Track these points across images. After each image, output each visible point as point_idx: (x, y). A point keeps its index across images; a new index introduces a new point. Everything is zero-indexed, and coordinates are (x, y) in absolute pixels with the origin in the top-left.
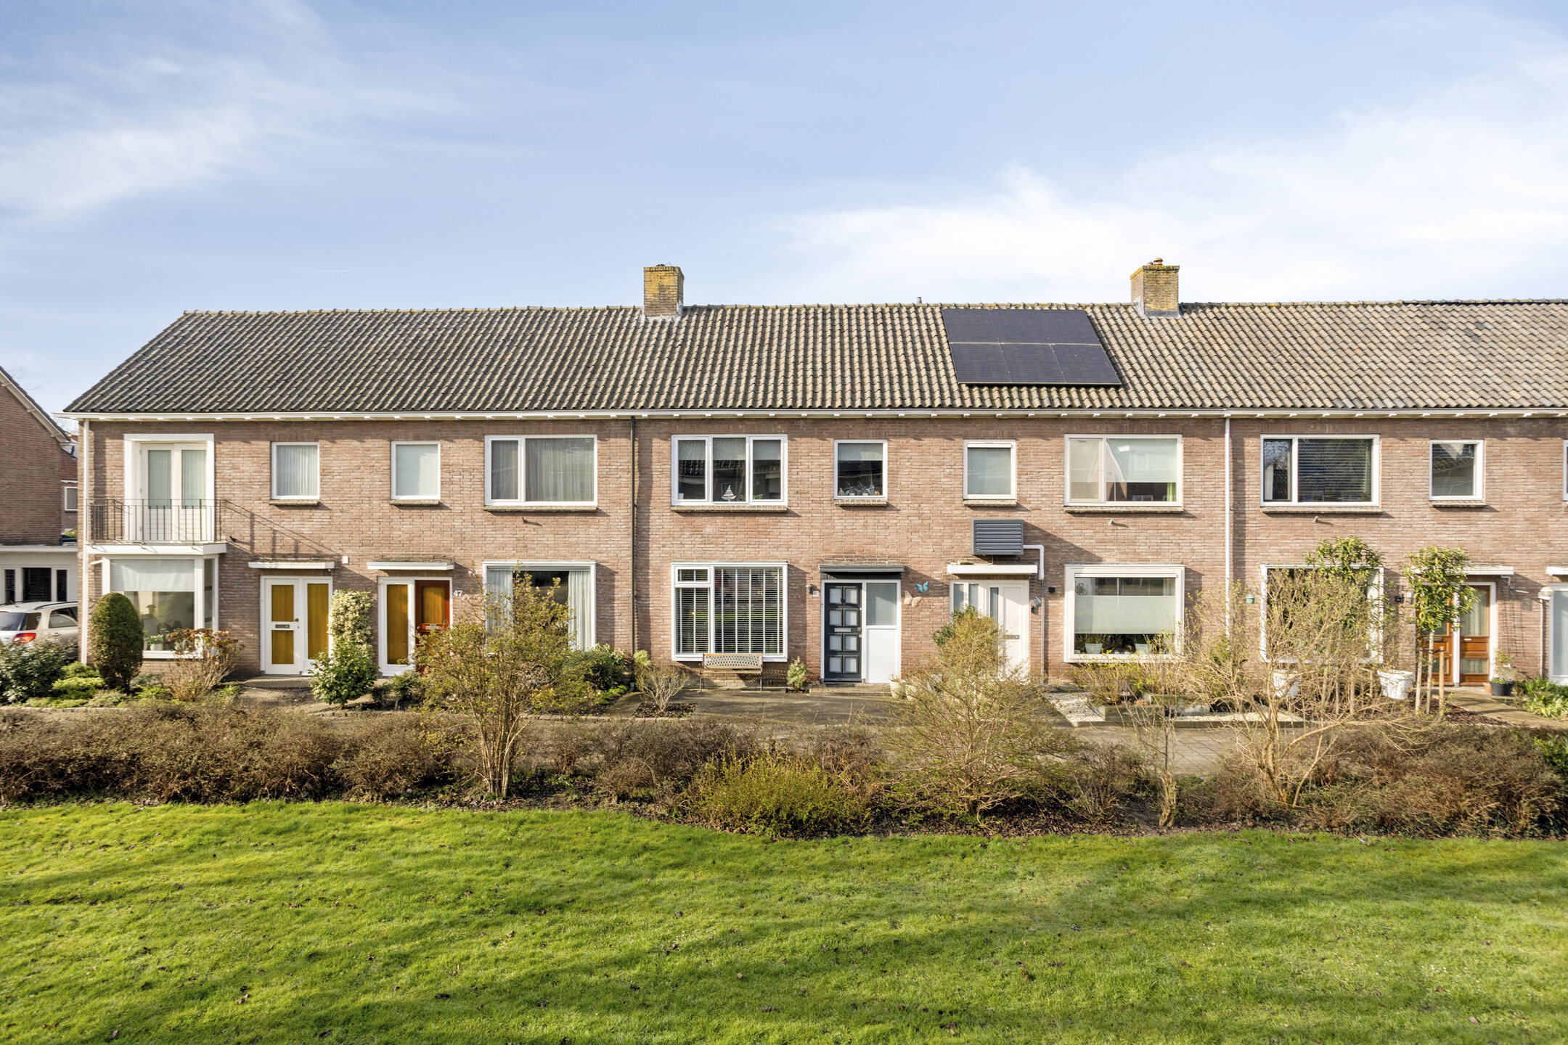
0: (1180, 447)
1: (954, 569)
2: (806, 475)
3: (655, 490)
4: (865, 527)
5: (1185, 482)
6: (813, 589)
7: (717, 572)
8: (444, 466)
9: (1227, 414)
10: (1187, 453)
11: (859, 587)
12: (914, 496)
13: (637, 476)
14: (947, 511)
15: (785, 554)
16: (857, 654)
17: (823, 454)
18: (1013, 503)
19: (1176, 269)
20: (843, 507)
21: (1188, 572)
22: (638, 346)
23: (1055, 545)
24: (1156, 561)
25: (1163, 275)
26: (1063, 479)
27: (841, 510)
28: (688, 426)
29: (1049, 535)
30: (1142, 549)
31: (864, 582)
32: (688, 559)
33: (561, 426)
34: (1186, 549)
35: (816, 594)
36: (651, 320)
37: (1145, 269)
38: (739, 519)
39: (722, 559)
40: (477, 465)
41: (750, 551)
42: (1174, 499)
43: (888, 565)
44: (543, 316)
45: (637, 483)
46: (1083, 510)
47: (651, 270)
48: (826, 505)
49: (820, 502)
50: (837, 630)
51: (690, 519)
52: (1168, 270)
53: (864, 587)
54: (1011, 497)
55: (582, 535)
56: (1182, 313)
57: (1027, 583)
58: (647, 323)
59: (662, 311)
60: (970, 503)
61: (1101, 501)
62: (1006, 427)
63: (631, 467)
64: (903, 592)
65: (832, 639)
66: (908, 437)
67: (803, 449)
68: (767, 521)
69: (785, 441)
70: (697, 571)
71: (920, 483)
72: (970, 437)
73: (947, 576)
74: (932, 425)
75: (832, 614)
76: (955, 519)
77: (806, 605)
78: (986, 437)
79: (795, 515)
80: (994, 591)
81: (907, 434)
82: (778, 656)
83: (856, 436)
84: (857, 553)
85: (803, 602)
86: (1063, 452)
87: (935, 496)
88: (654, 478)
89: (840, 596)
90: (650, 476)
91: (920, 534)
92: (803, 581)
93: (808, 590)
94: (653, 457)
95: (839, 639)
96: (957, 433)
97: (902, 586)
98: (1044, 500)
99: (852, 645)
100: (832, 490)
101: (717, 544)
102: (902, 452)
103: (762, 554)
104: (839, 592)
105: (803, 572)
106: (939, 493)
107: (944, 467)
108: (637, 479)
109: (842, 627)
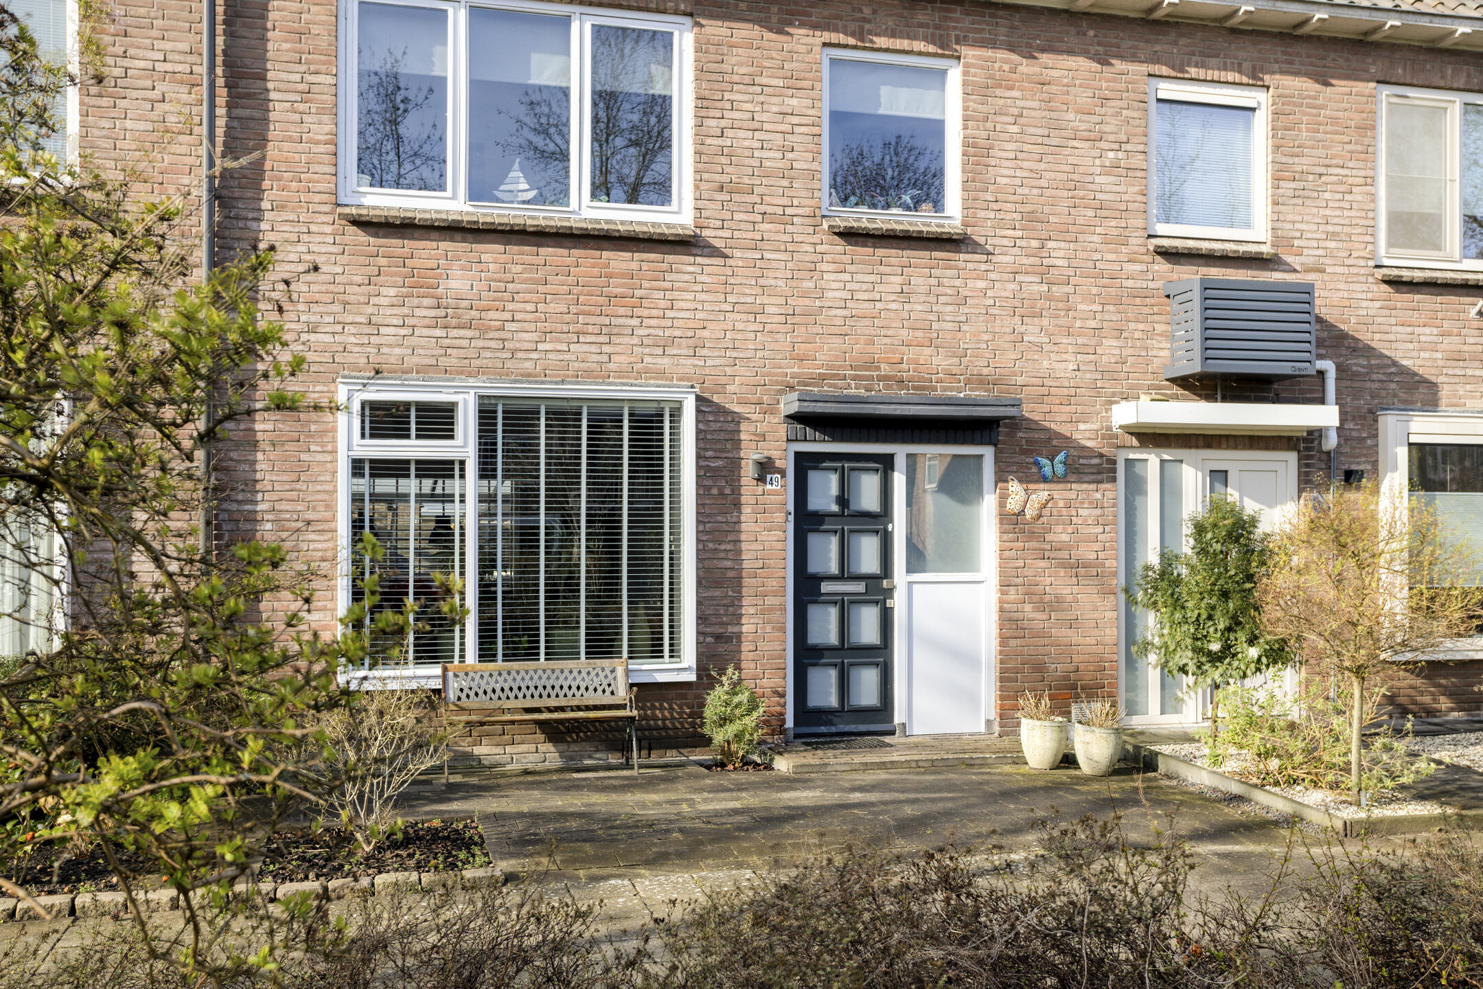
1: (1125, 414)
2: (746, 139)
3: (278, 149)
4: (904, 294)
6: (765, 469)
7: (486, 416)
11: (887, 463)
12: (1031, 218)
14: (1109, 259)
15: (688, 365)
16: (881, 653)
17: (794, 84)
18: (1266, 250)
20: (851, 236)
23: (1357, 364)
26: (1373, 198)
27: (840, 246)
29: (1343, 336)
31: (900, 452)
32: (399, 371)
35: (774, 484)
38: (549, 253)
39: (501, 373)
41: (585, 352)
45: (221, 123)
46: (1418, 276)
48: (799, 228)
49: (785, 220)
50: (826, 587)
51: (396, 245)
53: (900, 462)
54: (1257, 235)
57: (1292, 457)
60: (1164, 244)
61: (1452, 258)
62: (1246, 51)
63: (203, 70)
64: (1001, 478)
65: (814, 612)
66: (1014, 57)
67: (737, 63)
68: (634, 265)
69: (685, 39)
70: (422, 407)
71: (1043, 183)
72: (1165, 70)
73: (1109, 435)
74: (1073, 30)
75: (814, 540)
76: (1130, 283)
77: (746, 510)
78: (1202, 73)
79: (715, 252)
80: (1220, 476)
81: (1012, 48)
82: (666, 663)
83: (881, 42)
84: (885, 369)
85: (737, 505)
86: (1373, 128)
87: (1081, 221)
88: (280, 111)
89: (834, 490)
90: (263, 104)
91: (1045, 322)
92: (737, 443)
93: (748, 471)
94: (278, 45)
95: (833, 612)
96: (1134, 59)
97: (997, 460)
98: (1332, 244)
99: (867, 628)
100: (816, 185)
101: (484, 331)
102: (998, 92)
103: (620, 361)
104: (834, 479)
105: (736, 419)
106: (1091, 213)
107: (1103, 145)
108: (221, 111)
109: (840, 578)
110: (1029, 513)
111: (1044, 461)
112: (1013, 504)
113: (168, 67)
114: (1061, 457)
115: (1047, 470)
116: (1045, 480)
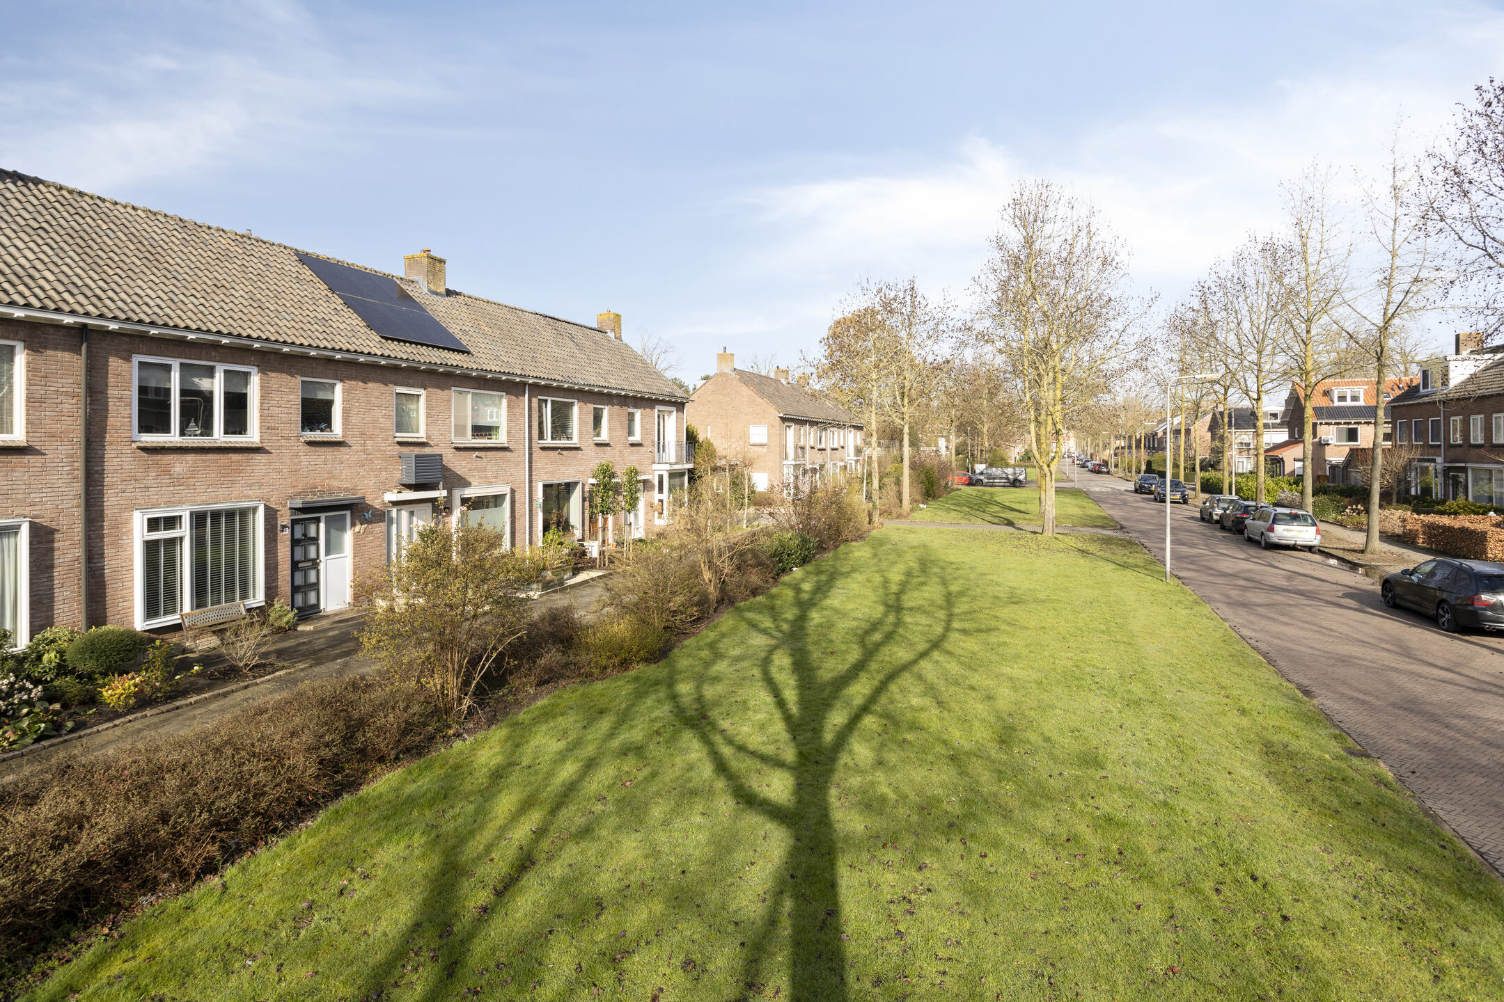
0: (504, 401)
1: (387, 497)
2: (277, 411)
3: (111, 421)
4: (325, 462)
5: (507, 427)
6: (283, 527)
9: (526, 381)
10: (509, 406)
11: (318, 520)
12: (362, 433)
14: (383, 447)
15: (259, 493)
16: (316, 586)
17: (289, 391)
18: (423, 440)
19: (444, 262)
20: (308, 443)
21: (511, 490)
23: (449, 476)
24: (498, 483)
25: (437, 264)
26: (451, 422)
27: (305, 446)
29: (444, 466)
30: (489, 474)
31: (323, 516)
32: (156, 505)
35: (285, 531)
38: (211, 457)
39: (198, 502)
41: (222, 492)
42: (498, 438)
46: (461, 446)
48: (291, 441)
49: (288, 438)
50: (300, 565)
51: (154, 456)
52: (437, 260)
53: (323, 519)
54: (422, 436)
56: (448, 296)
57: (430, 505)
60: (399, 440)
61: (469, 439)
62: (420, 379)
64: (352, 522)
65: (296, 574)
66: (357, 380)
67: (274, 385)
68: (239, 458)
69: (256, 375)
70: (165, 518)
71: (365, 422)
72: (398, 384)
73: (383, 503)
74: (374, 371)
75: (297, 549)
76: (388, 453)
77: (278, 542)
78: (406, 384)
79: (267, 452)
80: (412, 513)
81: (357, 377)
82: (253, 601)
83: (318, 375)
84: (319, 488)
85: (276, 541)
86: (451, 401)
87: (375, 434)
88: (111, 406)
89: (302, 531)
90: (105, 403)
91: (366, 468)
92: (276, 519)
93: (279, 528)
94: (111, 380)
95: (302, 573)
96: (390, 380)
97: (352, 515)
98: (441, 438)
99: (313, 579)
100: (296, 426)
101: (187, 486)
102: (351, 391)
103: (236, 494)
104: (302, 527)
105: (276, 511)
106: (378, 431)
107: (381, 408)
109: (304, 561)
113: (64, 389)
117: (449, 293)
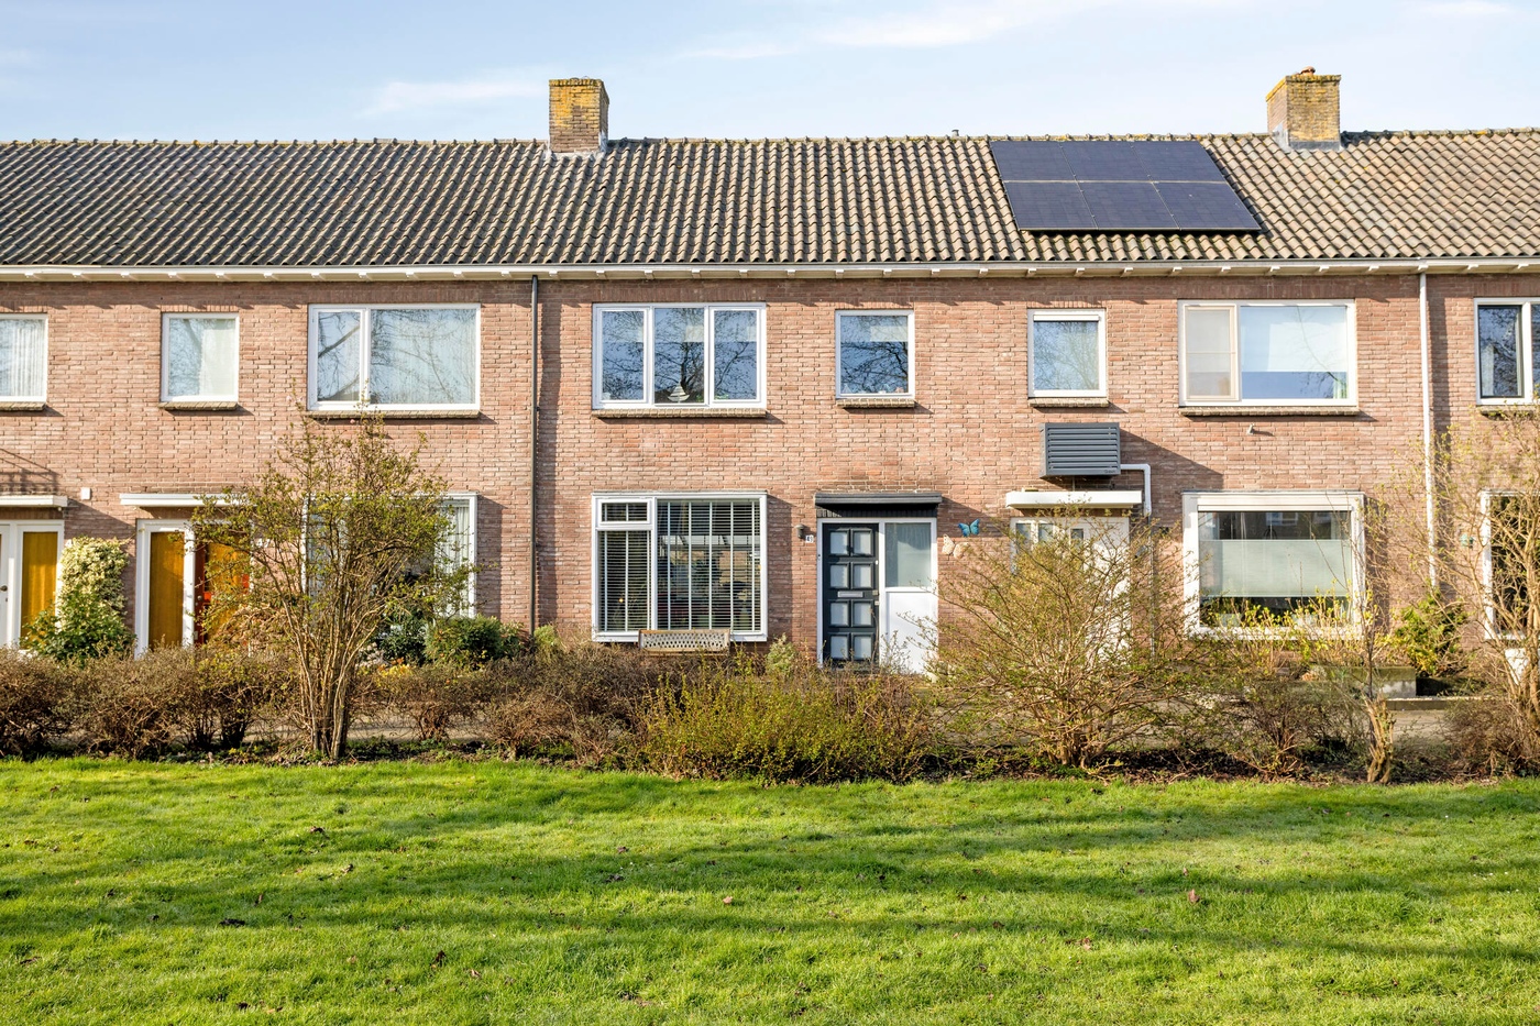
0: (1351, 317)
1: (1014, 498)
2: (793, 363)
3: (563, 387)
4: (882, 438)
5: (1360, 369)
6: (804, 532)
7: (661, 507)
8: (244, 350)
9: (1422, 266)
10: (1363, 325)
11: (875, 528)
12: (955, 393)
13: (540, 361)
14: (1004, 413)
15: (764, 480)
16: (872, 630)
17: (819, 332)
18: (1103, 402)
19: (1336, 81)
20: (850, 409)
21: (1369, 503)
22: (542, 188)
23: (1167, 465)
24: (1321, 487)
25: (1316, 89)
26: (1178, 367)
27: (846, 414)
28: (617, 290)
29: (1158, 448)
30: (1299, 469)
31: (882, 522)
32: (620, 489)
33: (425, 290)
34: (1365, 469)
35: (810, 539)
36: (560, 157)
37: (1289, 81)
38: (693, 427)
39: (669, 488)
40: (296, 349)
41: (711, 475)
42: (1344, 395)
43: (918, 494)
44: (397, 151)
45: (540, 375)
46: (1210, 411)
47: (560, 84)
48: (824, 407)
49: (816, 403)
50: (840, 594)
51: (619, 427)
52: (1323, 81)
53: (882, 528)
54: (1100, 394)
55: (456, 453)
56: (1346, 145)
57: (1125, 520)
58: (554, 160)
59: (578, 145)
60: (1038, 401)
61: (1235, 401)
62: (1089, 289)
63: (531, 352)
64: (940, 535)
65: (835, 607)
66: (945, 306)
67: (789, 324)
68: (736, 431)
69: (762, 313)
70: (631, 505)
71: (964, 373)
72: (1037, 305)
73: (1005, 508)
74: (980, 288)
75: (834, 570)
76: (1017, 425)
77: (795, 555)
78: (1061, 304)
79: (778, 422)
80: (1078, 532)
81: (943, 301)
82: (753, 632)
83: (867, 305)
84: (871, 478)
85: (790, 551)
86: (1176, 326)
87: (986, 392)
88: (566, 368)
89: (845, 543)
90: (558, 364)
91: (965, 449)
92: (790, 520)
93: (795, 534)
94: (565, 337)
95: (845, 607)
96: (1018, 299)
97: (939, 525)
98: (1150, 396)
99: (865, 618)
100: (832, 383)
101: (661, 467)
102: (936, 326)
103: (729, 479)
104: (845, 537)
105: (789, 506)
106: (992, 387)
107: (1000, 349)
108: (540, 370)
109: (848, 589)
110: (956, 554)
111: (964, 525)
112: (946, 550)
113: (517, 351)
114: (975, 523)
115: (967, 530)
116: (965, 535)
117: (1347, 138)
